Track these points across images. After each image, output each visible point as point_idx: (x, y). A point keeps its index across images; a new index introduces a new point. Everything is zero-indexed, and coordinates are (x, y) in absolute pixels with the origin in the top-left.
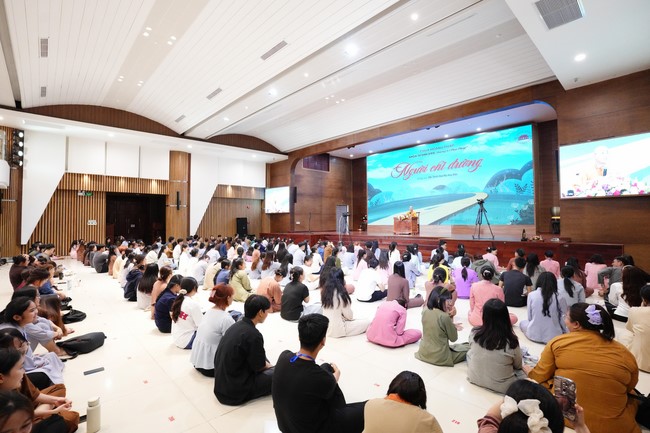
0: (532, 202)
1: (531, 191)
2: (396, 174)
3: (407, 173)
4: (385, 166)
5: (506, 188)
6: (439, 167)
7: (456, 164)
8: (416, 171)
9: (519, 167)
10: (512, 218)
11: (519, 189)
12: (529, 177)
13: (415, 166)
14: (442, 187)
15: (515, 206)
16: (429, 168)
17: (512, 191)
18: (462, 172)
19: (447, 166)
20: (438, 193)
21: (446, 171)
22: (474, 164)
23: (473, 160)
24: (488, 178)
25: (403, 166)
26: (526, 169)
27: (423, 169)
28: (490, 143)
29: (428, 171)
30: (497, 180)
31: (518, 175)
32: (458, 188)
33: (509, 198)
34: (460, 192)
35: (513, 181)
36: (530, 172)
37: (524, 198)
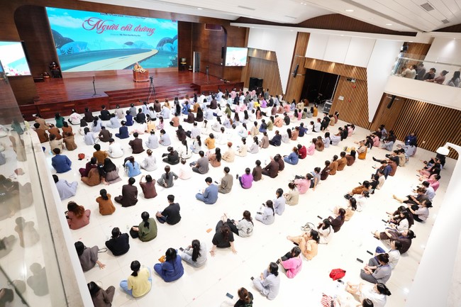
0: (177, 56)
1: (176, 51)
2: (86, 25)
3: (100, 28)
5: (166, 47)
6: (127, 28)
7: (139, 29)
8: (108, 28)
9: (172, 38)
10: (169, 64)
11: (172, 49)
12: (176, 42)
13: (107, 23)
14: (130, 44)
15: (170, 58)
16: (120, 27)
17: (169, 50)
18: (144, 34)
19: (133, 28)
20: (128, 47)
21: (132, 32)
22: (151, 31)
23: (150, 28)
24: (158, 41)
25: (95, 21)
26: (175, 39)
27: (115, 27)
29: (119, 31)
30: (162, 43)
31: (171, 41)
32: (141, 45)
33: (167, 54)
34: (142, 48)
35: (170, 44)
36: (177, 40)
37: (174, 54)
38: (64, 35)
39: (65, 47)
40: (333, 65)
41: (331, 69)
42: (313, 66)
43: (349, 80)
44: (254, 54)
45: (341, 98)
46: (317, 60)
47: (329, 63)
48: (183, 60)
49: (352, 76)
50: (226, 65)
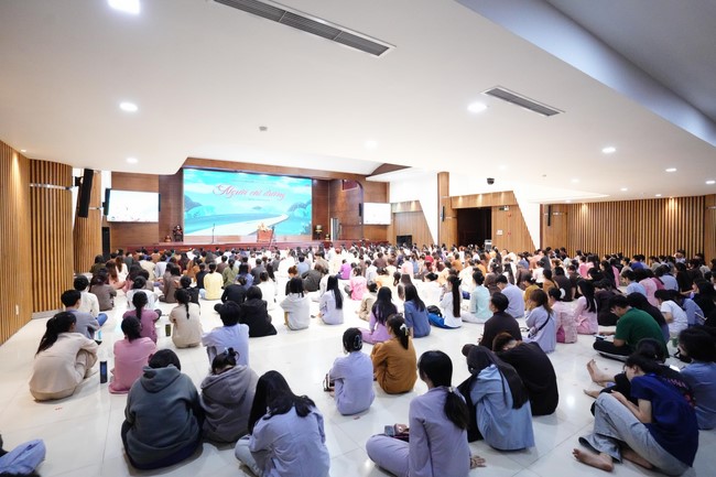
0: (311, 223)
1: (310, 216)
2: (217, 191)
3: (229, 193)
4: (207, 183)
5: (298, 213)
6: (256, 193)
7: (269, 193)
8: (238, 193)
9: (305, 202)
10: (301, 231)
11: (305, 215)
12: (310, 207)
13: (237, 189)
14: (259, 208)
15: (303, 224)
16: (249, 192)
17: (302, 216)
18: (273, 199)
19: (263, 193)
20: (256, 212)
21: (262, 197)
22: (281, 196)
23: (280, 193)
24: (289, 206)
25: (226, 187)
26: (308, 203)
27: (244, 192)
28: (290, 184)
29: (248, 194)
30: (294, 208)
31: (304, 206)
32: (270, 210)
33: (300, 219)
34: (272, 213)
35: (302, 209)
36: (311, 205)
37: (306, 220)
38: (194, 200)
39: (192, 212)
40: (480, 198)
41: (480, 203)
42: (460, 204)
43: (502, 208)
44: (398, 209)
45: (500, 232)
46: (463, 197)
47: (476, 196)
48: (319, 227)
49: (502, 204)
50: (365, 223)
